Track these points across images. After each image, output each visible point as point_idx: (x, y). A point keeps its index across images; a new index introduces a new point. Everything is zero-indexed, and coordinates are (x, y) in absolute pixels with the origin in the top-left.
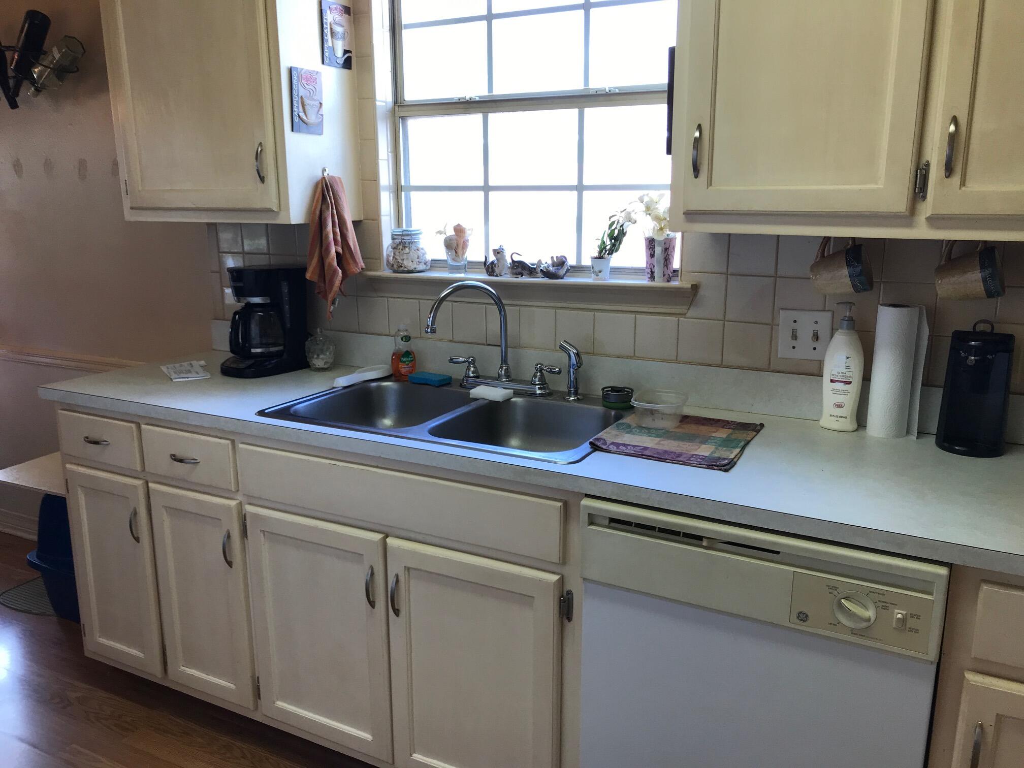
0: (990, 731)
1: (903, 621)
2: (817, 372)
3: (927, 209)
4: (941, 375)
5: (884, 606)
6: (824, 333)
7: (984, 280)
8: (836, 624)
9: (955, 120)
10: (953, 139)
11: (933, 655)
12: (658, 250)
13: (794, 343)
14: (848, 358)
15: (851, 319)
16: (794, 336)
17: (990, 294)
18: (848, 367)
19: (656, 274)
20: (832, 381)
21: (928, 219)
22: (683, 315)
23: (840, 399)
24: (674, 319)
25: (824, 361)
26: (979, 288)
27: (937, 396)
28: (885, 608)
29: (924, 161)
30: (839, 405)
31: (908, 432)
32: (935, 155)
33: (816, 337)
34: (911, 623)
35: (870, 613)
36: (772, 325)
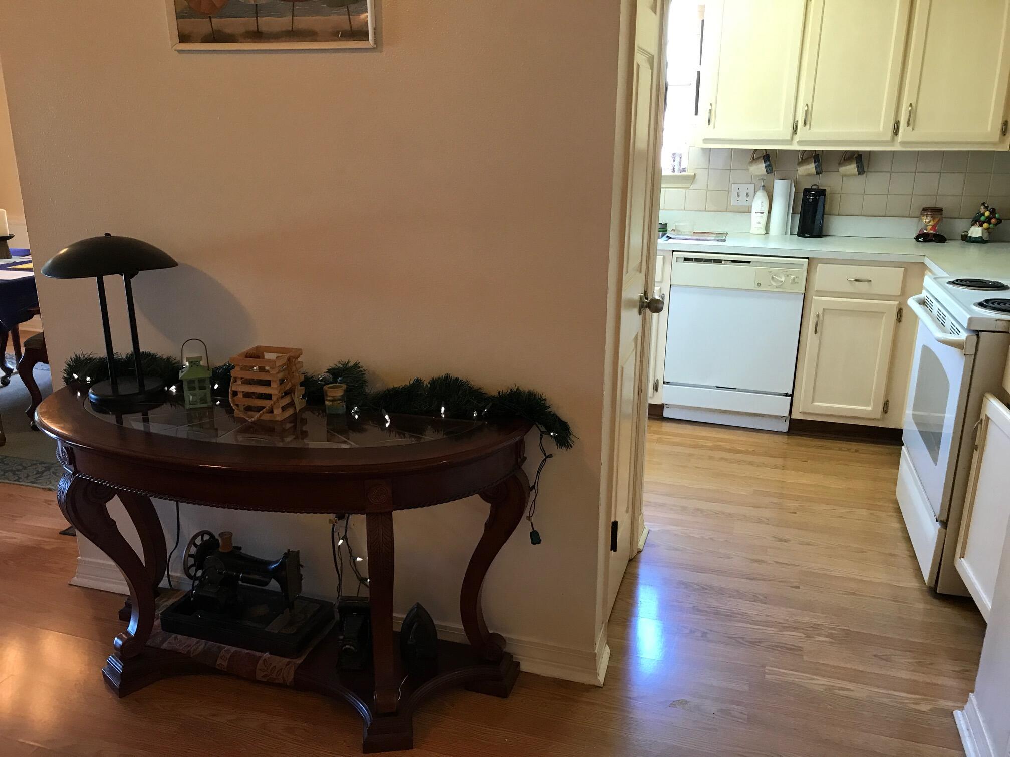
0: (821, 315)
1: (794, 279)
2: (749, 211)
3: (797, 138)
4: (799, 209)
5: (787, 276)
6: (751, 194)
7: (815, 167)
8: (771, 285)
9: (807, 105)
10: (806, 112)
11: (803, 291)
12: (677, 159)
13: (738, 199)
14: (762, 202)
15: (763, 186)
16: (738, 196)
17: (818, 173)
18: (762, 206)
19: (675, 170)
20: (756, 213)
21: (798, 142)
22: (688, 188)
23: (759, 220)
24: (684, 190)
25: (751, 206)
26: (814, 170)
27: (798, 217)
28: (788, 276)
29: (796, 120)
30: (759, 223)
31: (786, 234)
32: (800, 118)
33: (748, 195)
34: (796, 280)
35: (783, 280)
36: (729, 191)
